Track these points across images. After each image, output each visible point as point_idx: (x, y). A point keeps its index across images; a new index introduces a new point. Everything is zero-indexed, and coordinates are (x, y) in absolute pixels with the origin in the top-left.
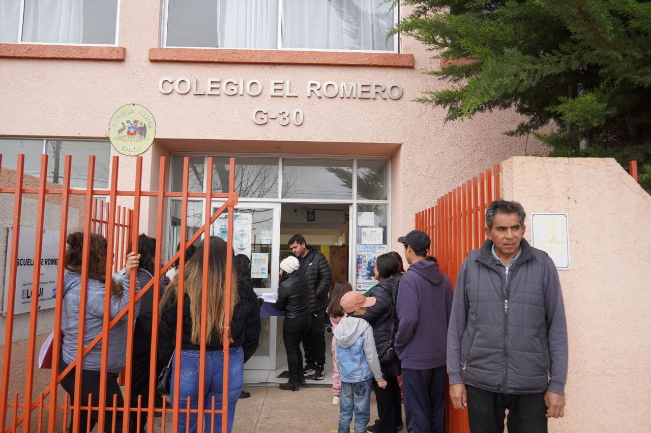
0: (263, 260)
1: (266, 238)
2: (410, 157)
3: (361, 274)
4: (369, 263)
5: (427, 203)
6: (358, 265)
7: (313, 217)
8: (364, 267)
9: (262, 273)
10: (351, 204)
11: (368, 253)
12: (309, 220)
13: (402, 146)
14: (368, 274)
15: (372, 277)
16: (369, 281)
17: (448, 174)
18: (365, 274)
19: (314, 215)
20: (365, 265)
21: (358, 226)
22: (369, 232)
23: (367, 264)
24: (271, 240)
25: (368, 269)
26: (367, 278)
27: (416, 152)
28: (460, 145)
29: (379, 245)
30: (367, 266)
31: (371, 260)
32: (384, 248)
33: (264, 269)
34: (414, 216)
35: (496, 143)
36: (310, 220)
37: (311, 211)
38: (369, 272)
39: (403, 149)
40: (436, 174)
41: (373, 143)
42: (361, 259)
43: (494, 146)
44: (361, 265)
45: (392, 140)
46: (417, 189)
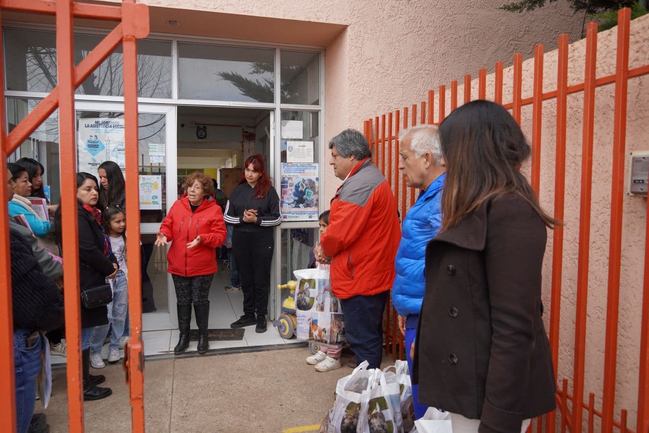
0: (156, 185)
1: (156, 154)
2: (357, 44)
3: (287, 201)
4: (297, 187)
5: (379, 108)
6: (283, 189)
7: (204, 134)
8: (290, 192)
9: (154, 203)
10: (273, 110)
11: (295, 174)
12: (199, 138)
13: (349, 29)
14: (295, 201)
15: (301, 205)
16: (297, 210)
17: (405, 70)
18: (293, 201)
19: (205, 131)
20: (291, 190)
21: (282, 139)
22: (296, 147)
23: (293, 188)
24: (165, 158)
25: (295, 195)
26: (294, 206)
27: (366, 38)
28: (420, 33)
29: (309, 164)
30: (294, 190)
31: (299, 183)
32: (315, 167)
33: (156, 197)
34: (363, 125)
35: (462, 33)
36: (201, 137)
37: (201, 126)
38: (297, 198)
39: (349, 32)
40: (390, 70)
41: (310, 22)
42: (287, 182)
43: (460, 37)
44: (285, 189)
45: (335, 19)
46: (367, 88)
